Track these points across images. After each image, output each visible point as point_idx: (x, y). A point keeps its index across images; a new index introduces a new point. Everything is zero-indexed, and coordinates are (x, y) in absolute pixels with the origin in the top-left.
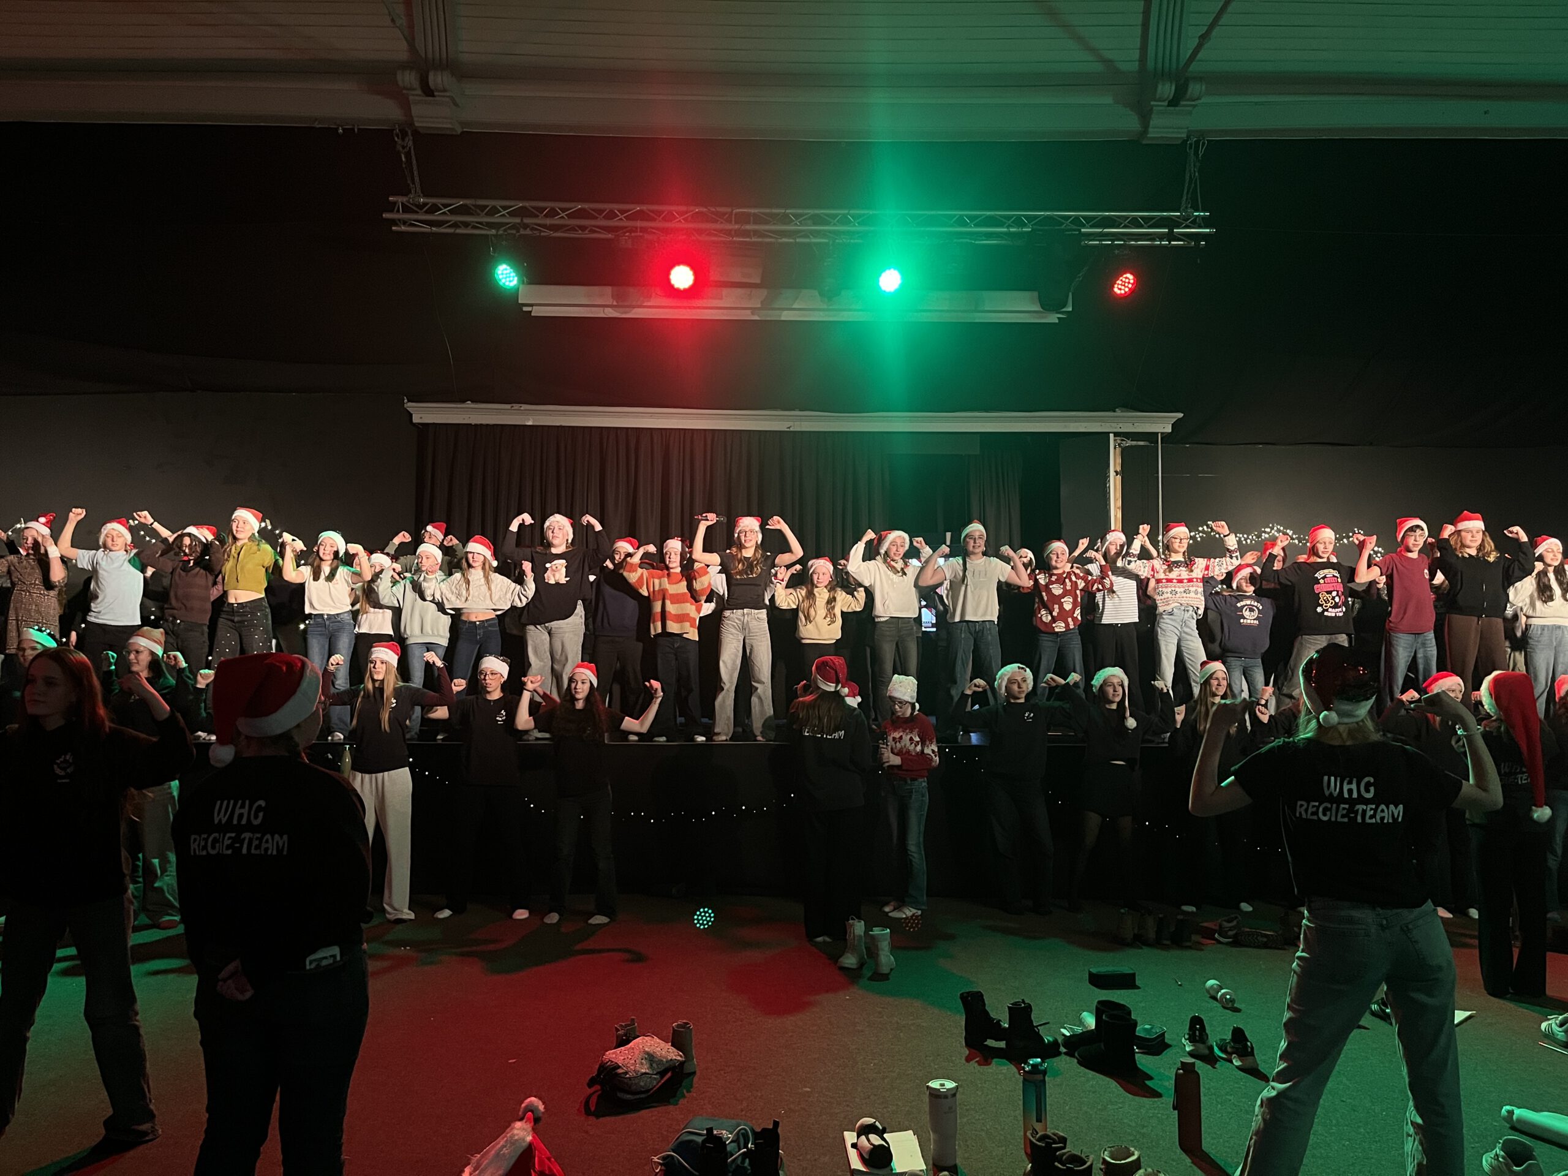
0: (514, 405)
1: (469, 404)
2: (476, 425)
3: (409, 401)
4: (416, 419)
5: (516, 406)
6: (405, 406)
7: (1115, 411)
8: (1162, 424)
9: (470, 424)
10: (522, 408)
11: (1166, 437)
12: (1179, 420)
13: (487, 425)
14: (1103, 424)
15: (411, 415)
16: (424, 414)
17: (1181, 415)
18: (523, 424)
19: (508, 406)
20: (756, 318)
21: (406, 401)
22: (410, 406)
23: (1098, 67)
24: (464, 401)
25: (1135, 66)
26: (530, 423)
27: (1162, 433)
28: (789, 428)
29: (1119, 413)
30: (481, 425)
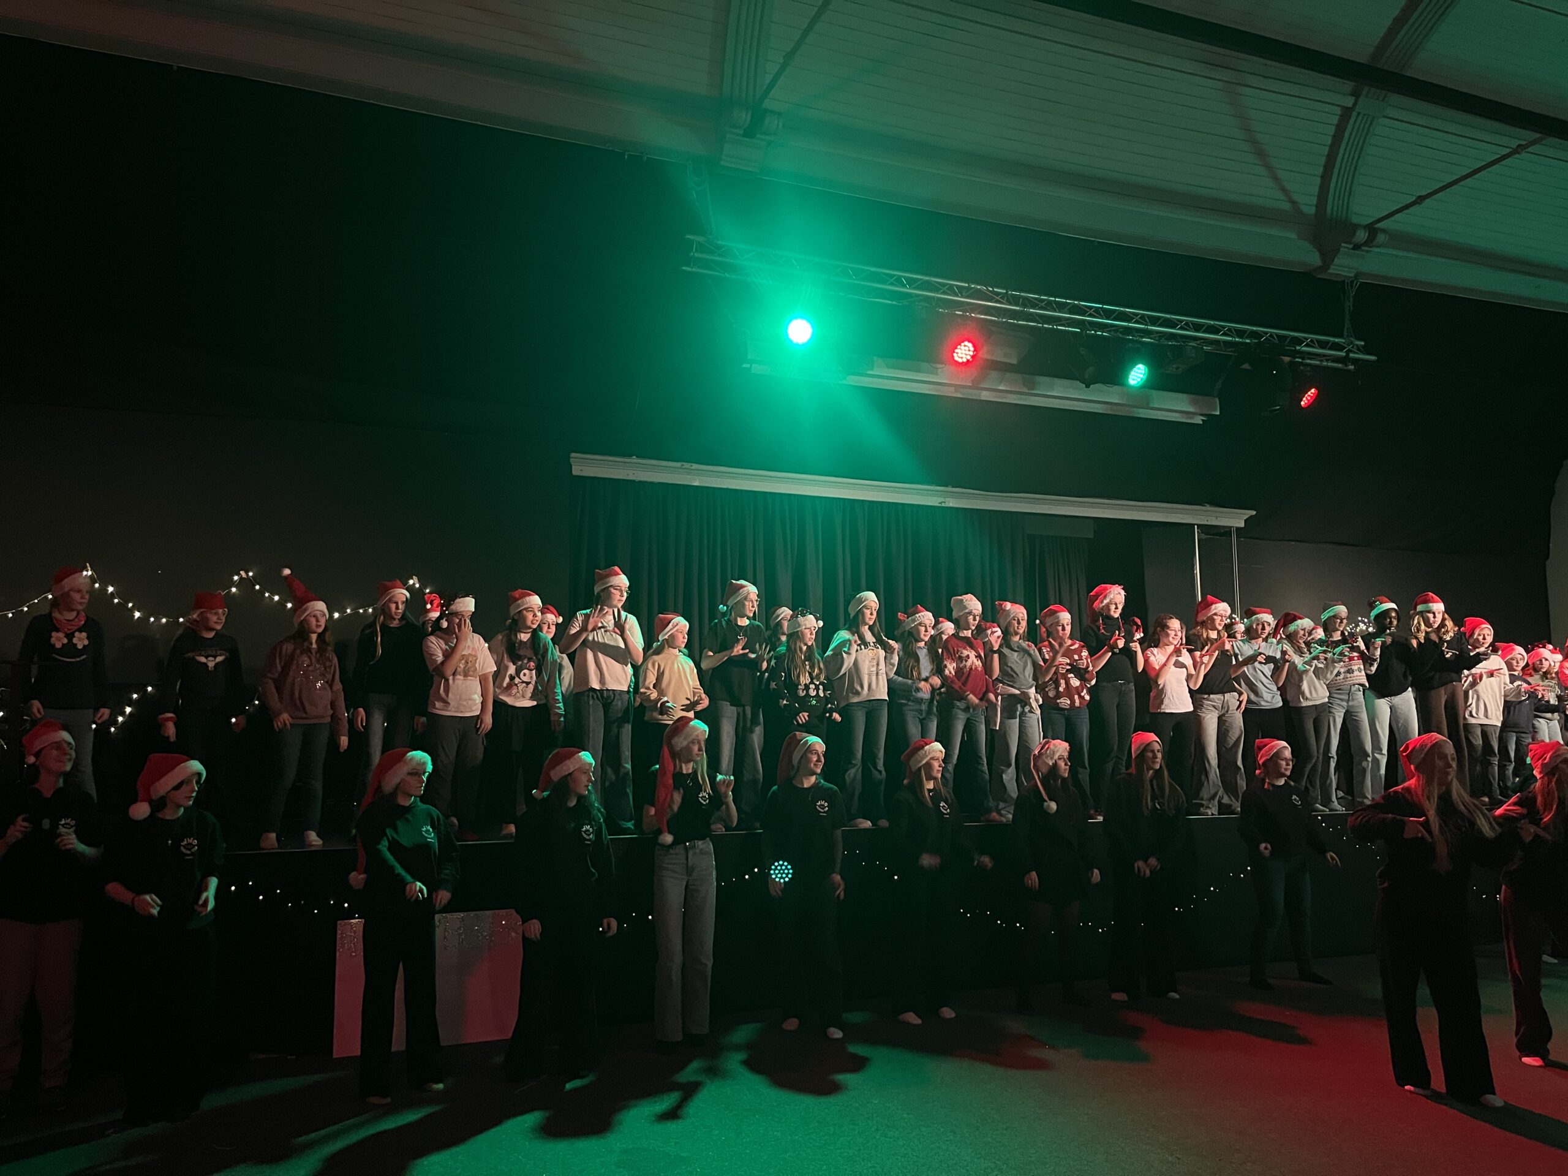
0: (685, 464)
1: (634, 459)
2: (640, 482)
4: (576, 471)
5: (687, 465)
6: (566, 455)
7: (1205, 506)
8: (1236, 519)
9: (634, 481)
10: (692, 468)
12: (1252, 516)
13: (652, 483)
14: (1193, 516)
15: (572, 466)
16: (585, 466)
17: (1254, 513)
18: (689, 484)
19: (679, 464)
20: (959, 395)
21: (569, 450)
22: (572, 456)
23: (1286, 206)
24: (630, 456)
25: (1312, 211)
26: (696, 484)
27: (1235, 527)
28: (941, 503)
29: (1208, 508)
30: (646, 482)
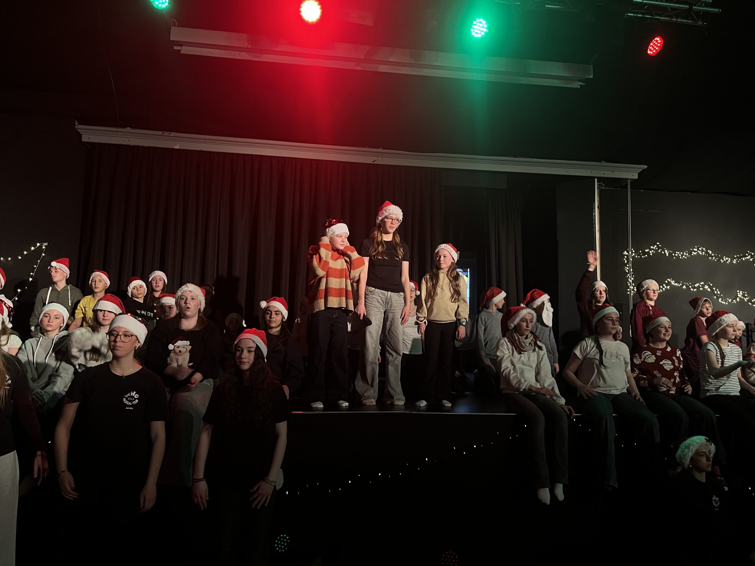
0: (165, 132)
1: (128, 129)
2: (134, 146)
3: (79, 124)
4: (85, 139)
6: (76, 127)
7: (601, 162)
8: (630, 173)
9: (129, 146)
10: (171, 135)
11: (633, 181)
12: (644, 170)
13: (143, 147)
14: (592, 170)
15: (81, 135)
17: (646, 167)
18: (172, 147)
19: (160, 133)
20: (359, 68)
21: (77, 124)
22: (79, 127)
26: (177, 147)
27: (631, 179)
28: (374, 161)
29: (604, 163)
30: (138, 146)
